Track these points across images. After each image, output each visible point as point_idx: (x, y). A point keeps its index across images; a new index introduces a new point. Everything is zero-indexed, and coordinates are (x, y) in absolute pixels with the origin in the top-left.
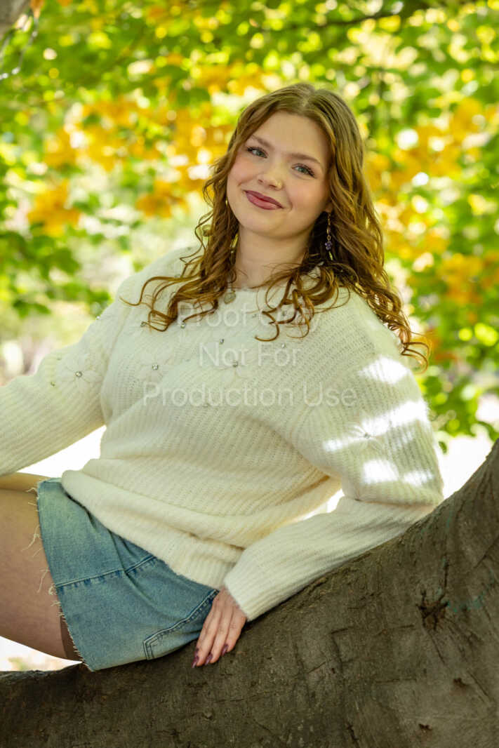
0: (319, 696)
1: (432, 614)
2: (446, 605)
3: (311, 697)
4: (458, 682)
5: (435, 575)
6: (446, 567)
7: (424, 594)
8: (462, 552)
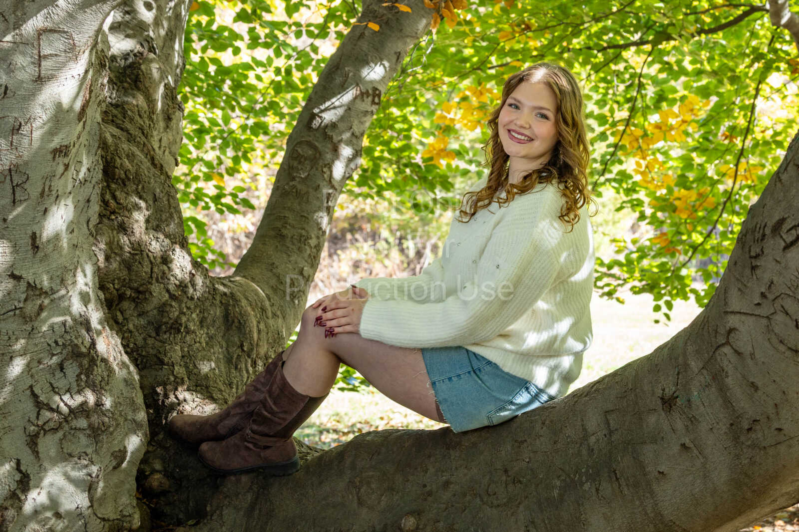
0: (596, 451)
1: (668, 403)
2: (677, 397)
3: (591, 451)
4: (683, 445)
5: (671, 378)
6: (678, 374)
7: (664, 390)
8: (688, 365)
